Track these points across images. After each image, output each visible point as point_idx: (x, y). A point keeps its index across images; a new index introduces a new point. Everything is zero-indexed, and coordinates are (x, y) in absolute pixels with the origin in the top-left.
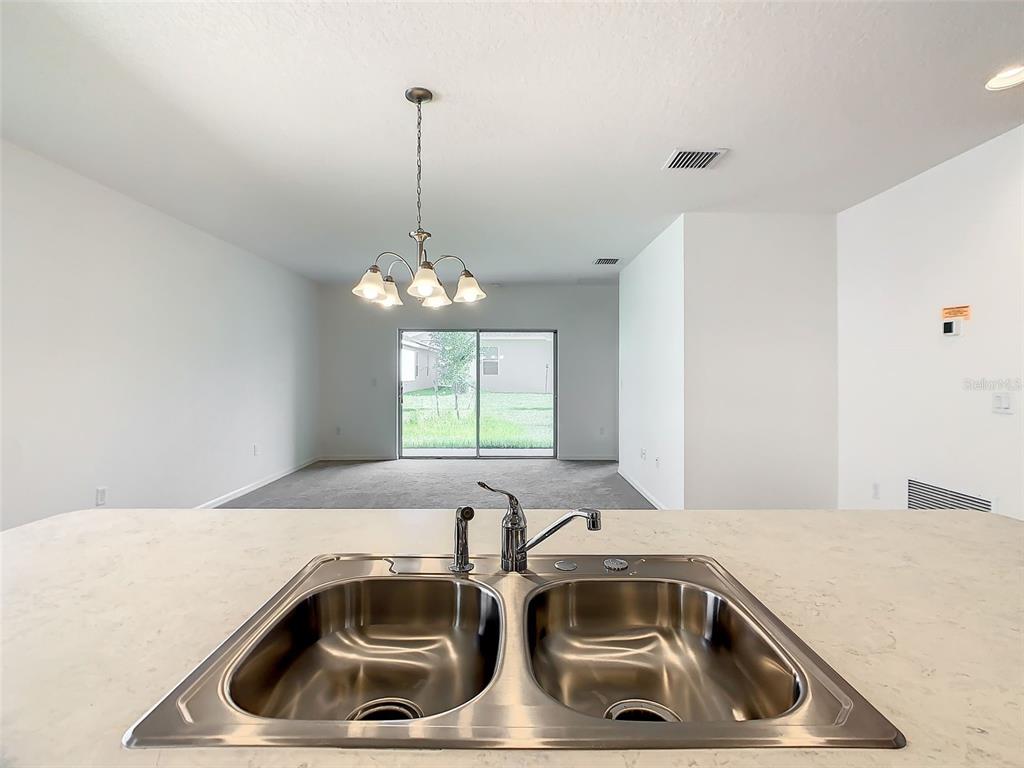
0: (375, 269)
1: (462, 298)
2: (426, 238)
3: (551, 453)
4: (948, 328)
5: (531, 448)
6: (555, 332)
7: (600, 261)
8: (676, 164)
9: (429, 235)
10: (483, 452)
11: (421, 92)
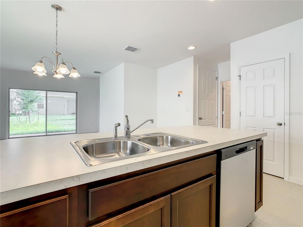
0: (41, 62)
1: (72, 76)
2: (59, 55)
3: (75, 132)
4: (179, 95)
5: (65, 131)
6: (77, 93)
7: (96, 72)
8: (127, 49)
9: (60, 54)
10: (48, 134)
11: (58, 7)
